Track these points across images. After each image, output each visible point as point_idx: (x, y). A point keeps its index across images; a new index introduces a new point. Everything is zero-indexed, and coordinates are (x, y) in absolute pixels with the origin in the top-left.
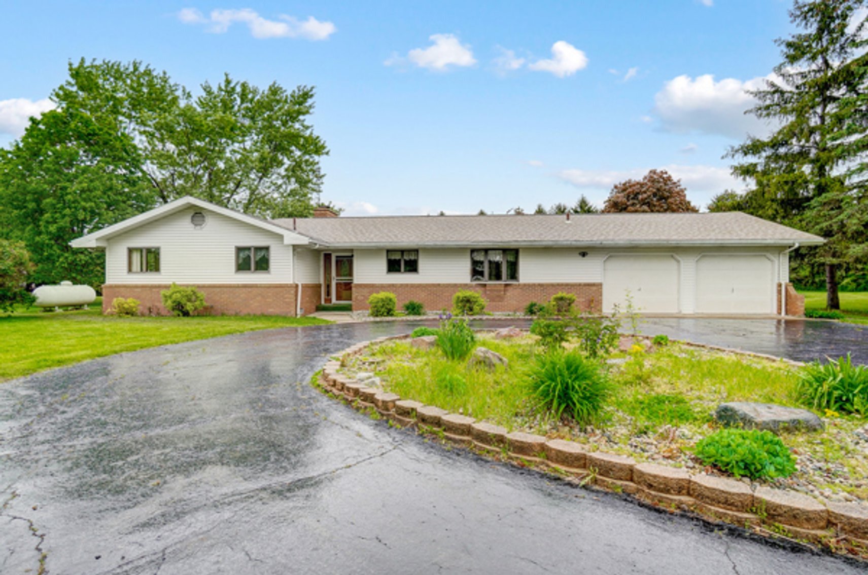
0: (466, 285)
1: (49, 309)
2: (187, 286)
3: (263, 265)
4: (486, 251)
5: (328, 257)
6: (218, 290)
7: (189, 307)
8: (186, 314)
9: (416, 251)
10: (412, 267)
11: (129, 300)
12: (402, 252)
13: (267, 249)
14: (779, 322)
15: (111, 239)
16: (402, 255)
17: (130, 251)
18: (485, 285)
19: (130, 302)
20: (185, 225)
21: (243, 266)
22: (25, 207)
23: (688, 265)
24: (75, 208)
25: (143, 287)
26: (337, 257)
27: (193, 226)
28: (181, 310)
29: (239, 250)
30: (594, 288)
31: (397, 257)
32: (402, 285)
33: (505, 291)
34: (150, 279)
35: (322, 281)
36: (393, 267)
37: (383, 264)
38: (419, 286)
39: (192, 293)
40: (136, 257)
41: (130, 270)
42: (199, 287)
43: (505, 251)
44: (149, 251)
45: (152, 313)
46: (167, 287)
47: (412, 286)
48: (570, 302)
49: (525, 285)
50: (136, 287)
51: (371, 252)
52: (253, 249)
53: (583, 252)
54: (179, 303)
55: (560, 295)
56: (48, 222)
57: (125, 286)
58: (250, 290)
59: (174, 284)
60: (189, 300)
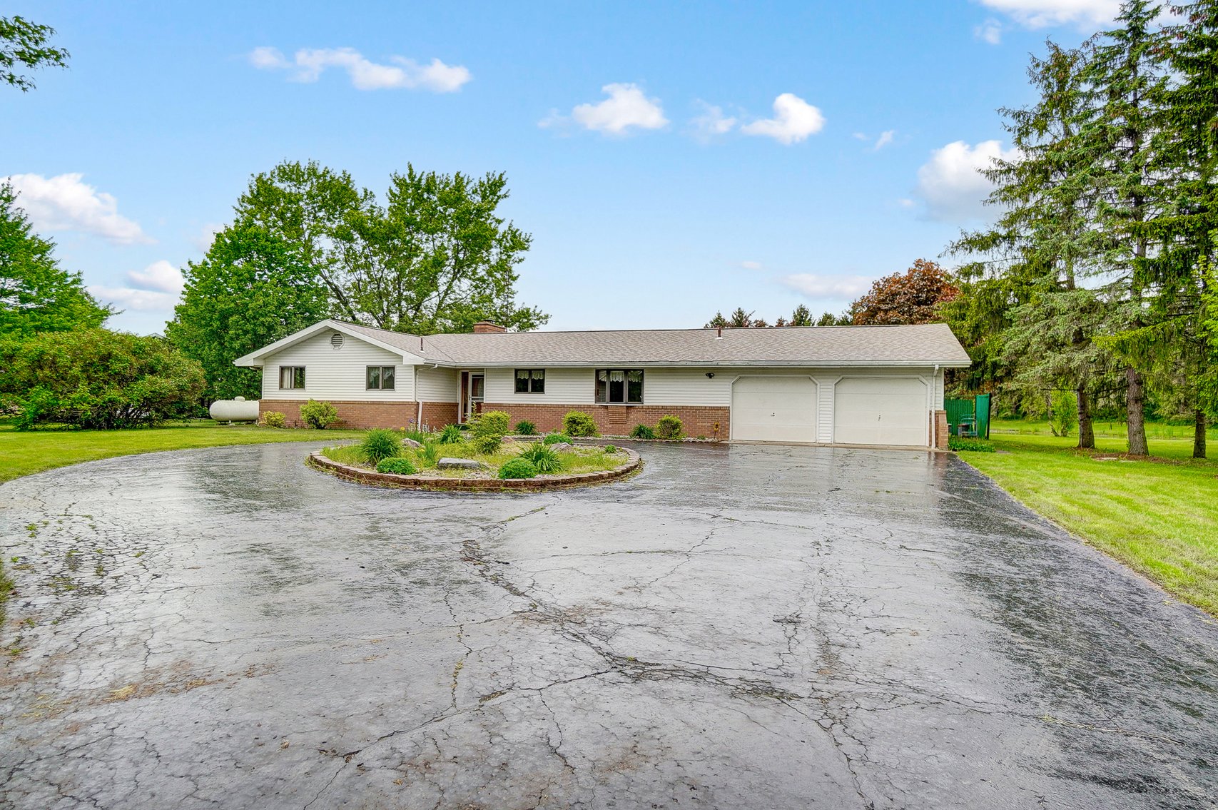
0: (589, 406)
1: (223, 422)
2: (322, 402)
3: (389, 384)
4: (609, 371)
5: (465, 376)
6: (352, 406)
7: (322, 420)
8: (319, 427)
9: (543, 371)
10: (539, 387)
11: (277, 414)
12: (530, 371)
13: (393, 368)
14: (930, 453)
15: (267, 358)
16: (530, 375)
17: (282, 369)
18: (606, 407)
19: (277, 416)
20: (326, 345)
21: (372, 384)
22: (211, 325)
23: (825, 388)
24: (254, 324)
25: (291, 402)
26: (473, 376)
27: (332, 346)
28: (315, 423)
29: (370, 369)
30: (720, 412)
31: (525, 376)
32: (528, 406)
33: (627, 413)
34: (296, 395)
35: (459, 400)
36: (521, 387)
37: (511, 384)
38: (545, 406)
39: (326, 408)
40: (287, 374)
41: (281, 387)
42: (333, 403)
43: (626, 371)
44: (296, 369)
45: (297, 425)
46: (305, 402)
47: (538, 406)
48: (676, 426)
49: (648, 407)
50: (285, 402)
51: (500, 371)
52: (381, 369)
53: (711, 372)
54: (314, 417)
55: (665, 418)
56: (232, 339)
57: (277, 402)
58: (377, 406)
59: (312, 400)
60: (322, 414)
